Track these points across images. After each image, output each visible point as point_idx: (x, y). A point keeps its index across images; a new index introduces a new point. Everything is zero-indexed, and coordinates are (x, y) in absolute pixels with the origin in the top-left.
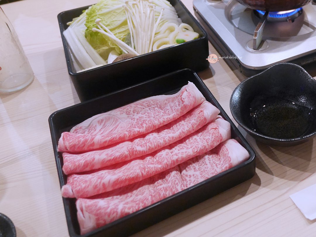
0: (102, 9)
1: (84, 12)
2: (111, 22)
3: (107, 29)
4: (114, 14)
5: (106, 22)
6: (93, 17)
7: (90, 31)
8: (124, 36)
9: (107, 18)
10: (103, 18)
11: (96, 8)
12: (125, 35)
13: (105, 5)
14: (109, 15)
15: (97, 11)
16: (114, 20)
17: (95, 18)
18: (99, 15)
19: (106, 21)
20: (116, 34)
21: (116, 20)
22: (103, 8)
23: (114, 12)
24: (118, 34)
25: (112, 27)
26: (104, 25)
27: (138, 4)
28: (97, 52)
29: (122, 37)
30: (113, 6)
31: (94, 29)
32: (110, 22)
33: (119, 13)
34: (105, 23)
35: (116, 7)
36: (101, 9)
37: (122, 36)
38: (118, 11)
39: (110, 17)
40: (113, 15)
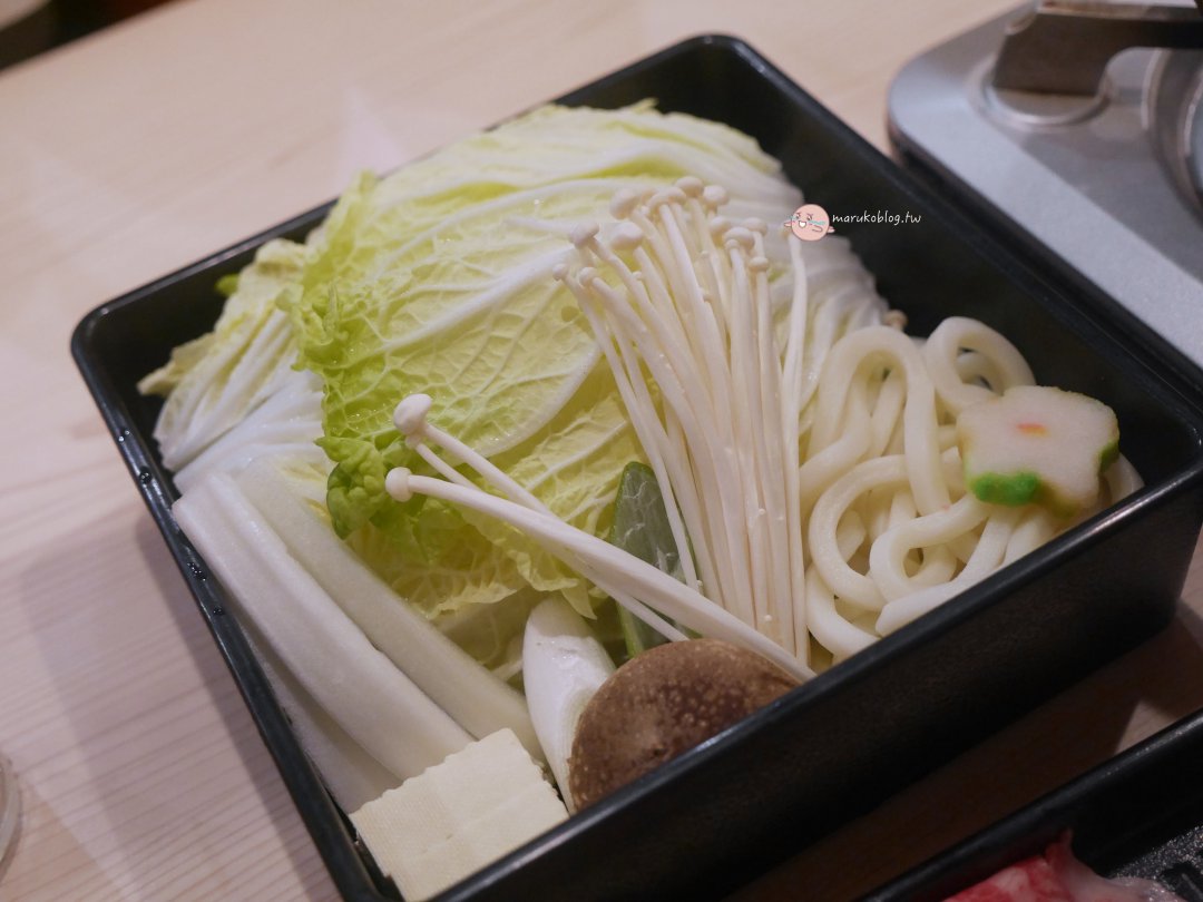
0: (411, 308)
1: (234, 289)
2: (494, 399)
3: (474, 455)
4: (500, 333)
5: (462, 404)
6: (356, 369)
7: (372, 493)
8: (603, 494)
9: (460, 367)
10: (433, 376)
11: (361, 305)
12: (611, 487)
13: (423, 274)
14: (471, 349)
15: (373, 326)
16: (510, 379)
17: (372, 377)
18: (399, 352)
19: (460, 396)
20: (549, 483)
21: (526, 378)
22: (413, 299)
23: (500, 320)
24: (558, 482)
25: (510, 437)
26: (455, 430)
27: (655, 236)
28: (435, 624)
29: (590, 501)
30: (477, 273)
31: (400, 480)
32: (488, 405)
33: (535, 320)
34: (460, 416)
35: (508, 277)
36: (402, 303)
37: (595, 489)
38: (526, 310)
39: (476, 359)
40: (491, 339)
